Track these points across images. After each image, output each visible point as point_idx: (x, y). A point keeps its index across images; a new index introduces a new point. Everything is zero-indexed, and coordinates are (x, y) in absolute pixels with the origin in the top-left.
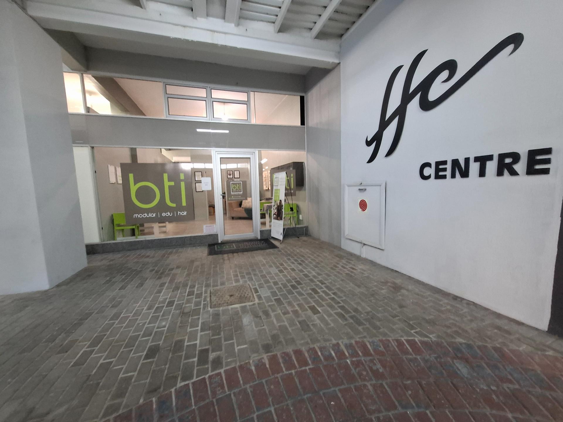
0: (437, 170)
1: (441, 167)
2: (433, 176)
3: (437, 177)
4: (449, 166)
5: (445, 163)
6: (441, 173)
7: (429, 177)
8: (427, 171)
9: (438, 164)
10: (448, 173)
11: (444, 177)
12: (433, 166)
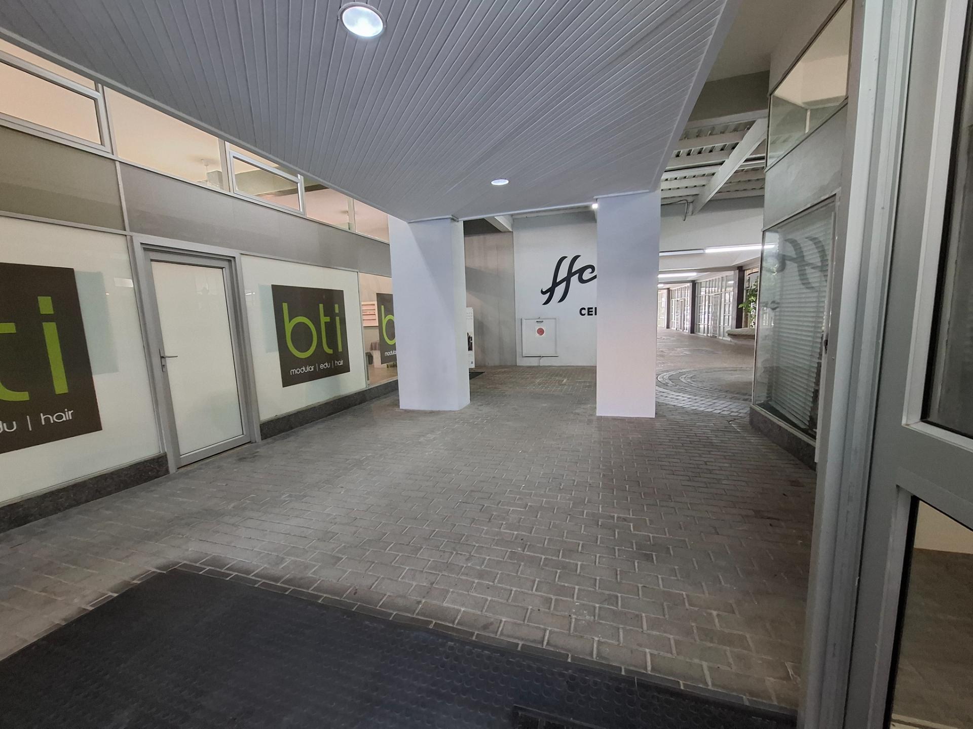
0: (589, 312)
1: (590, 310)
2: (587, 314)
3: (589, 314)
4: (594, 310)
5: (592, 308)
6: (590, 313)
7: (584, 315)
8: (583, 312)
9: (589, 309)
10: (594, 313)
11: (592, 315)
12: (587, 309)
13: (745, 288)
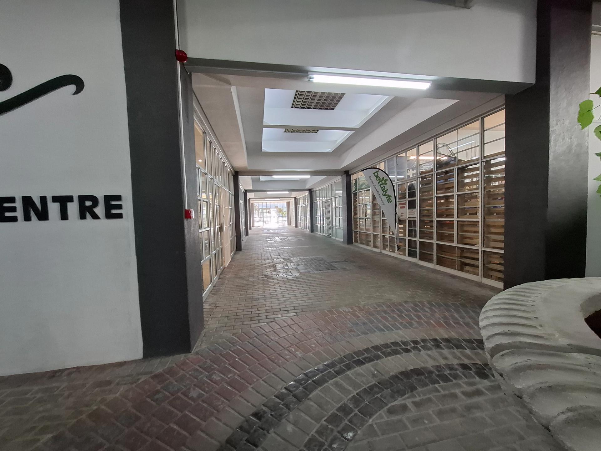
13: (352, 192)
